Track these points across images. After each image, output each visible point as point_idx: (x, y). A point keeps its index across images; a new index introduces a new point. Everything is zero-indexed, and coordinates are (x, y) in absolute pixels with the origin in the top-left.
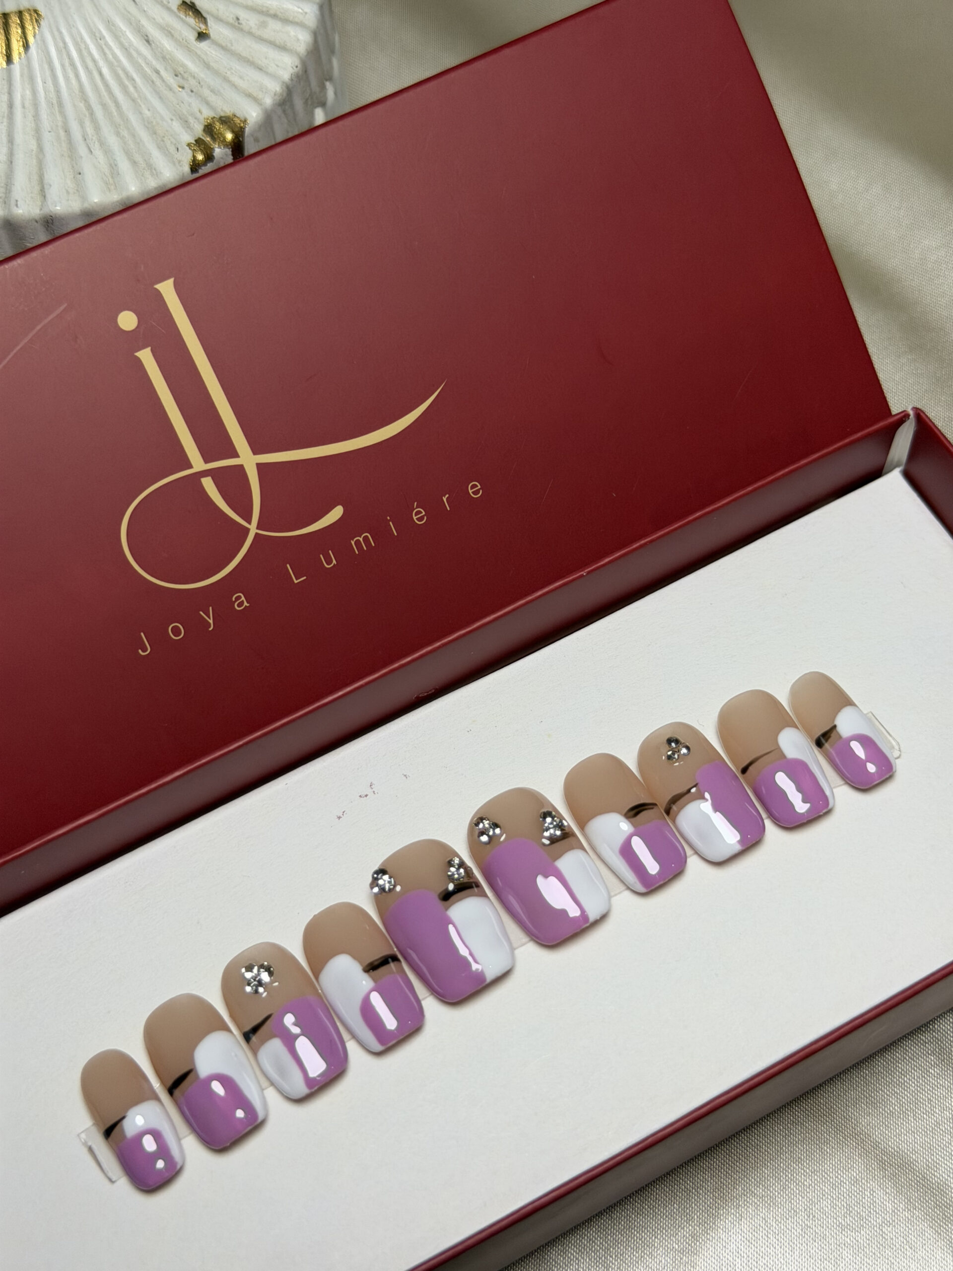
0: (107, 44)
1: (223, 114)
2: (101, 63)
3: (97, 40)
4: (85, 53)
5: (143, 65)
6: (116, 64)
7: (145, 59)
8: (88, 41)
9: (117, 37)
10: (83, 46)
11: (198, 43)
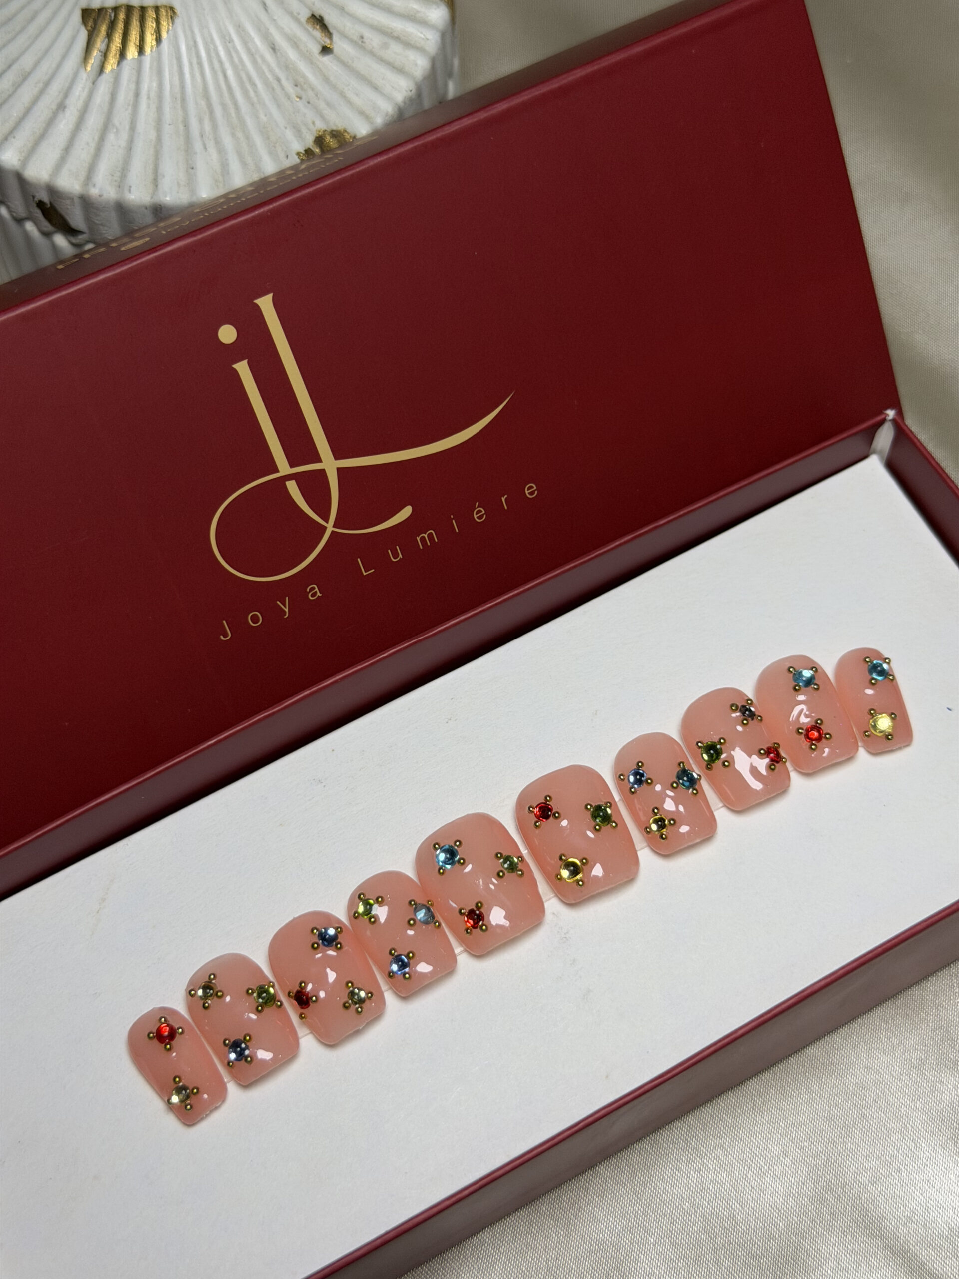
0: (235, 48)
1: (335, 128)
2: (227, 65)
3: (225, 43)
4: (213, 55)
5: (266, 71)
6: (240, 68)
7: (269, 66)
8: (218, 43)
9: (245, 43)
10: (212, 47)
11: (321, 57)
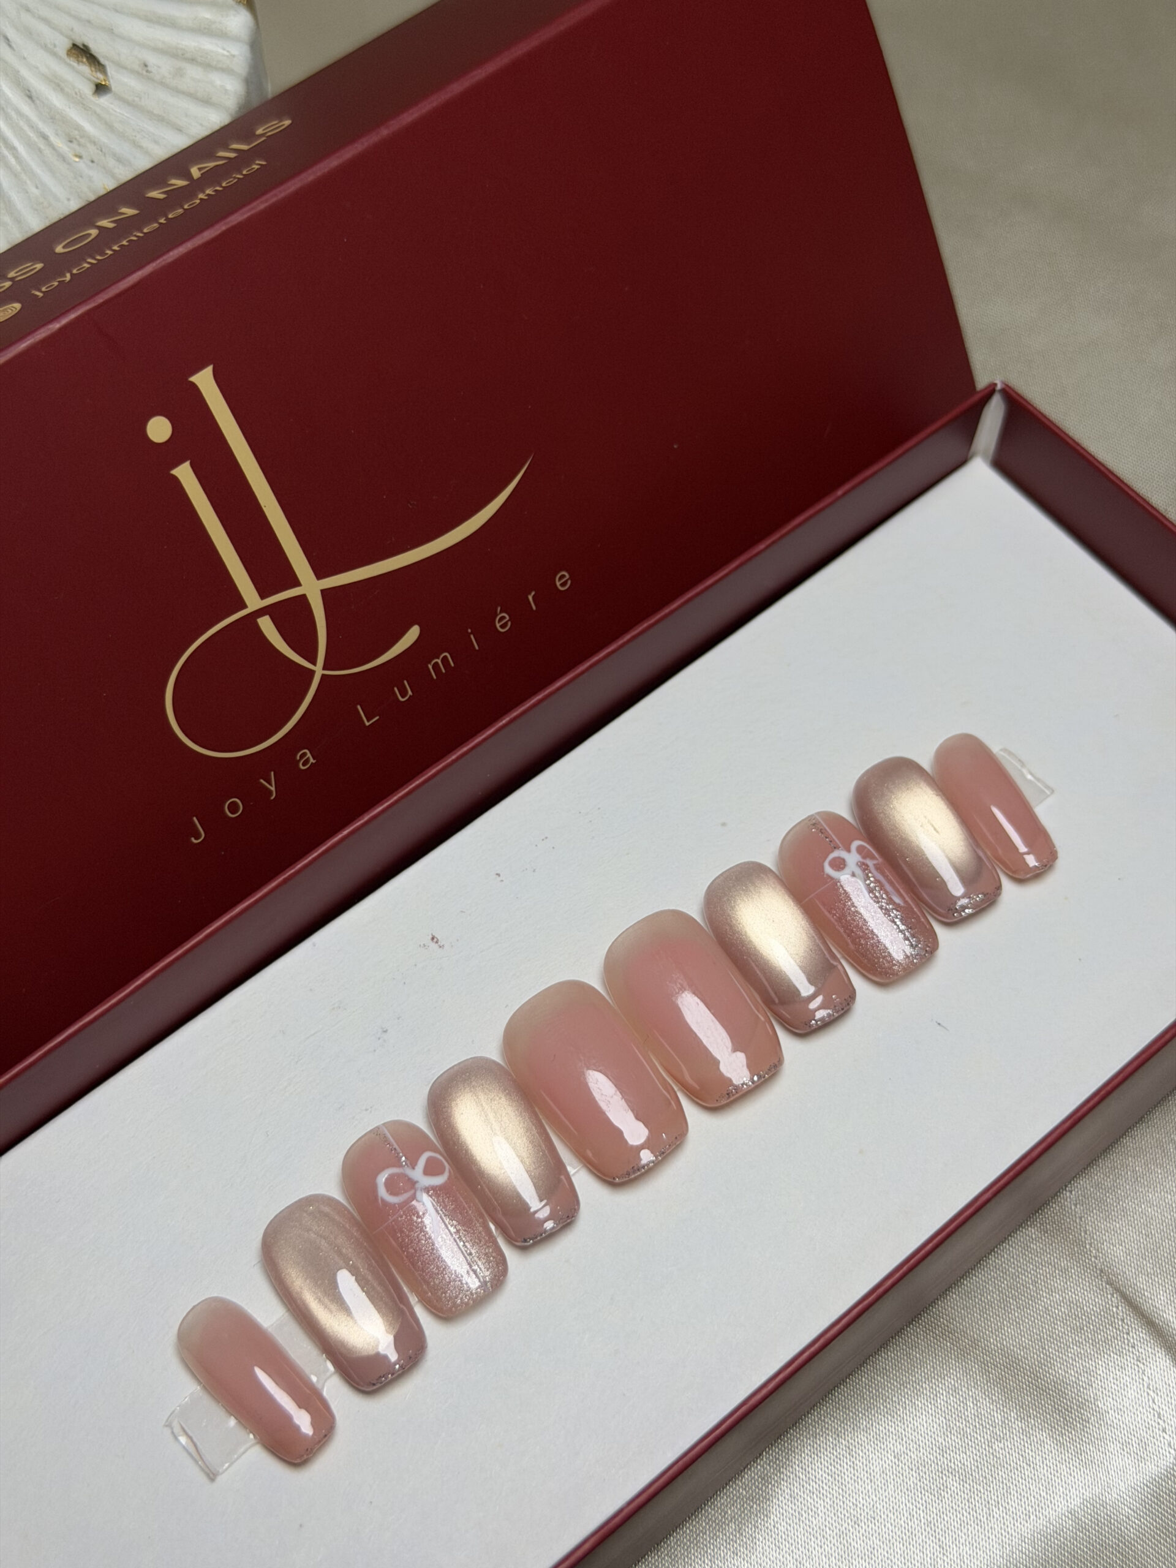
5: (26, 129)
7: (28, 121)
11: (97, 99)
